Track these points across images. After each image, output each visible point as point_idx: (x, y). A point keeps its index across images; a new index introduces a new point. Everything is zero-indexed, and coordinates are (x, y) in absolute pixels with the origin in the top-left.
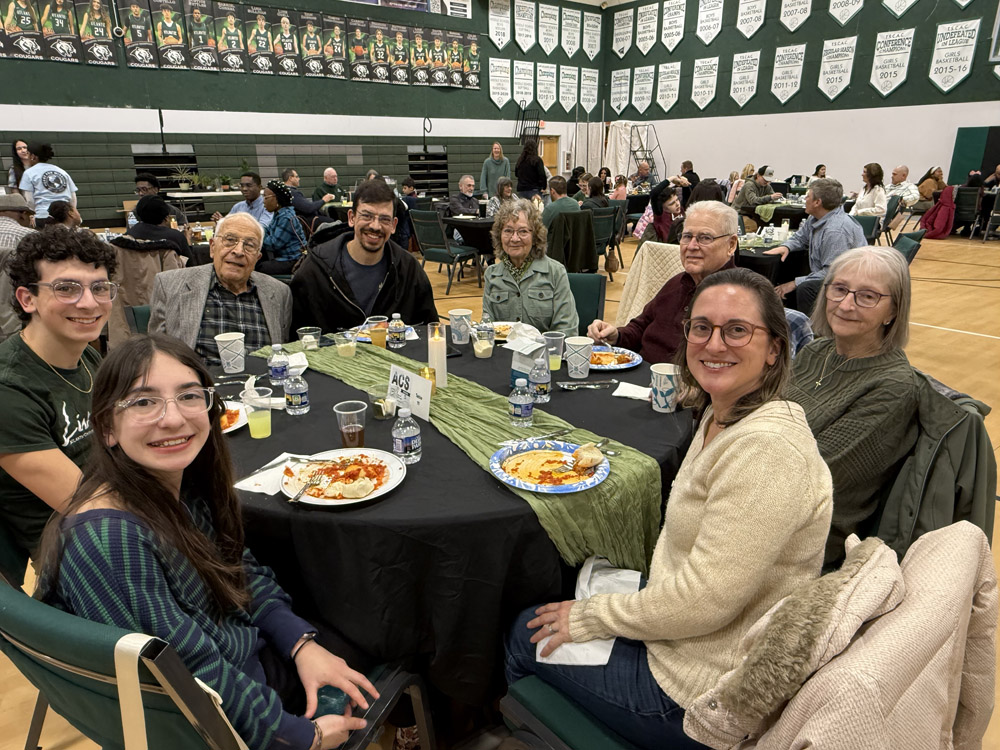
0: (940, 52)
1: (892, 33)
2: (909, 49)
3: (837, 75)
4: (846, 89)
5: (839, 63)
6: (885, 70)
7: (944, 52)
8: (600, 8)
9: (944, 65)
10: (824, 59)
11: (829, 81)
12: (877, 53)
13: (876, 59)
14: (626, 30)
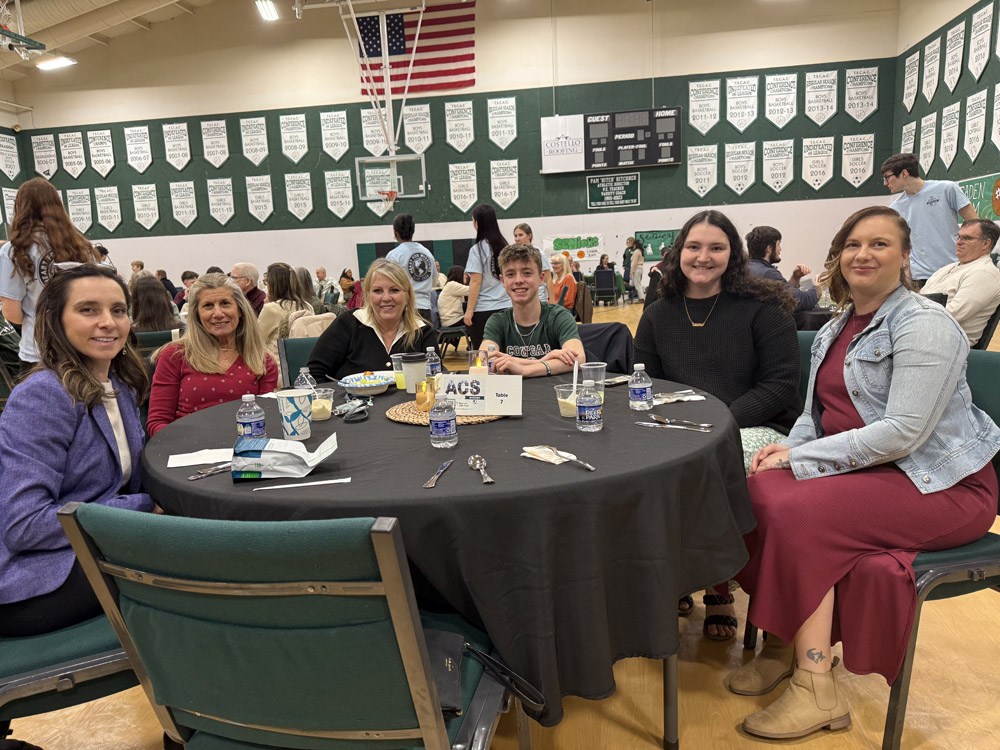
0: (331, 191)
1: (295, 175)
2: (310, 187)
3: (262, 204)
4: (272, 215)
5: (262, 195)
6: (297, 202)
7: (333, 191)
8: (13, 130)
9: (336, 200)
10: (249, 190)
11: (257, 208)
12: (287, 188)
13: (288, 193)
14: (48, 153)
